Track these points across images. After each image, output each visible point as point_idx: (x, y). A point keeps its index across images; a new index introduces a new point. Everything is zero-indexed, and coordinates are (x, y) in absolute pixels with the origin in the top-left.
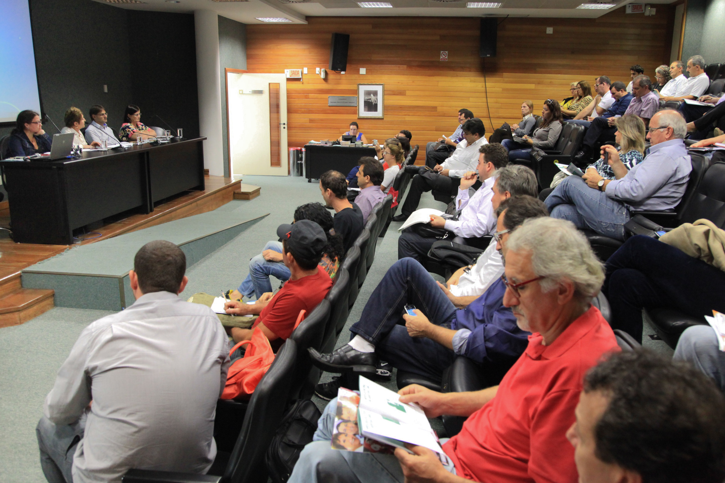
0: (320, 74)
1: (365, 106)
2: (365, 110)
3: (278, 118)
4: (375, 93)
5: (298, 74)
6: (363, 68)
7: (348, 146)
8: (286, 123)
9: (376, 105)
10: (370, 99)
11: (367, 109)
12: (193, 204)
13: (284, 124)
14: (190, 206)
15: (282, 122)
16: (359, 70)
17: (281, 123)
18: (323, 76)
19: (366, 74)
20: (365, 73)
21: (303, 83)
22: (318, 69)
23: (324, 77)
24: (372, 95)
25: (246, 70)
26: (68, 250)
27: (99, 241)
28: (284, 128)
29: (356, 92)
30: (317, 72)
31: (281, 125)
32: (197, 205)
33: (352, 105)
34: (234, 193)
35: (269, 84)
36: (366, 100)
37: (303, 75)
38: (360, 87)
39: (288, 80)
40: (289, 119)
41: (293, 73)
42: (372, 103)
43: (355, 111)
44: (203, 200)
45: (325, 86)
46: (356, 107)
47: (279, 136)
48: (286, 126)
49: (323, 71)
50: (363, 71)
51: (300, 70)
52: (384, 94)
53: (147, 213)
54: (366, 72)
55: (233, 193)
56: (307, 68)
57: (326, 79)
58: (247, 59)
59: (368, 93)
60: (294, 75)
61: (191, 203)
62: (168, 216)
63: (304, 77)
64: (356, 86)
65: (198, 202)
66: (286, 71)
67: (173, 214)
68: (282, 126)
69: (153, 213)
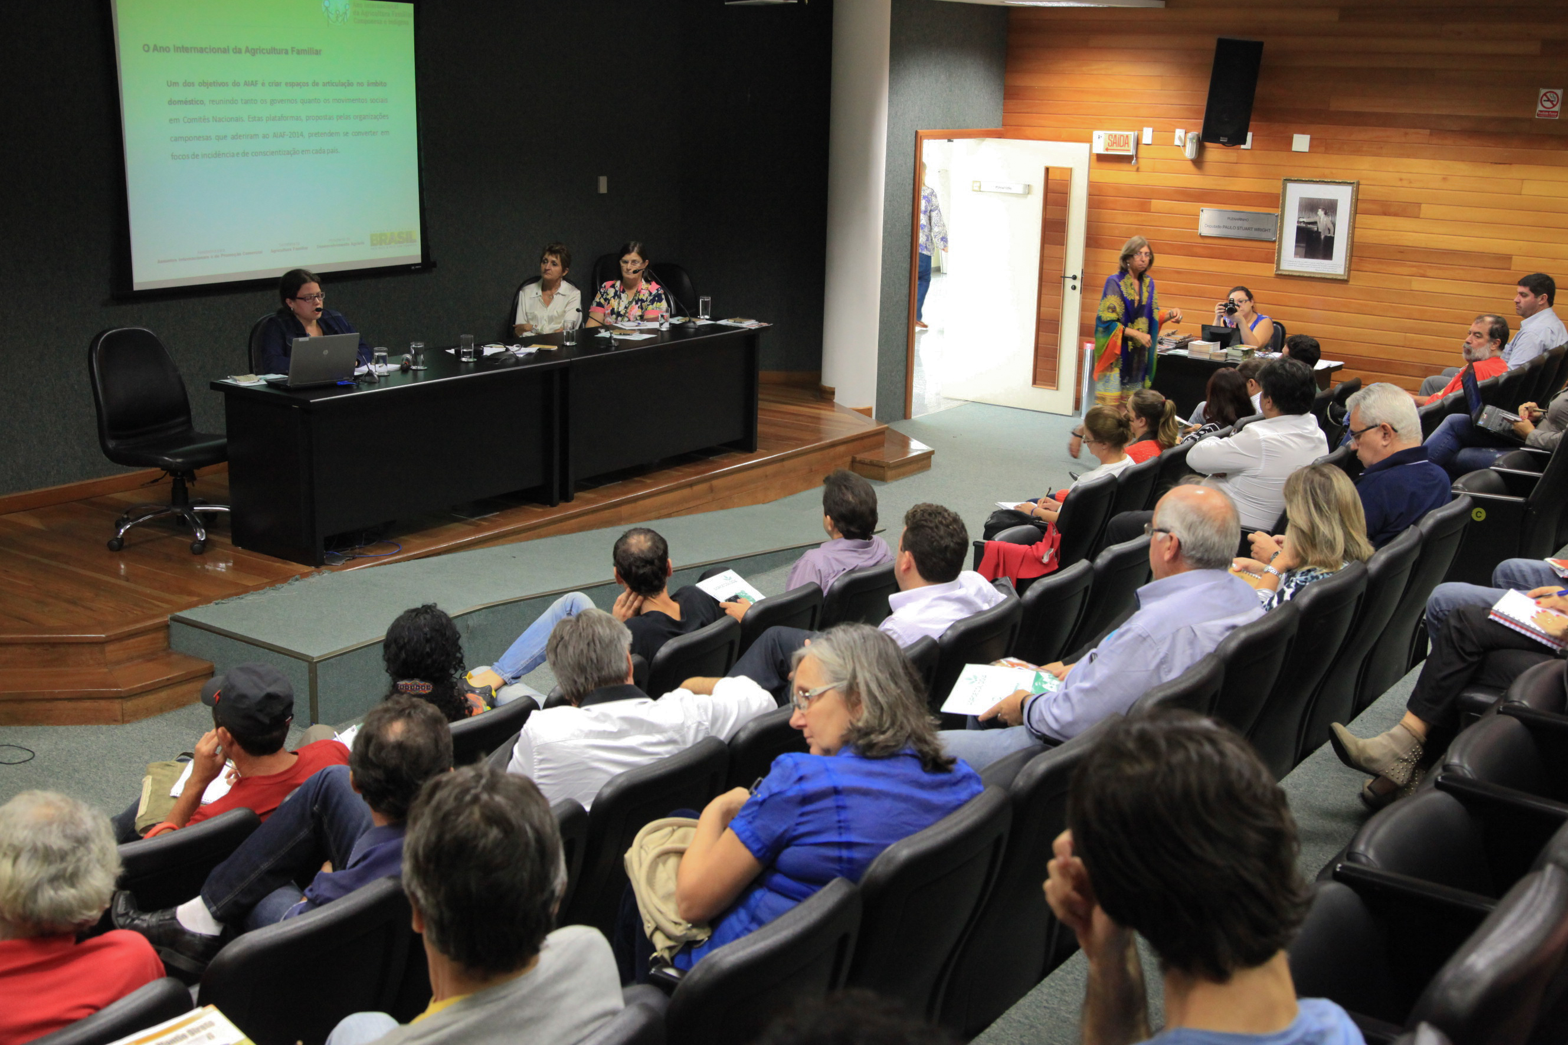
0: (1184, 146)
1: (1298, 241)
2: (1296, 254)
3: (1061, 261)
4: (1331, 208)
5: (1127, 143)
6: (1303, 133)
7: (1213, 357)
8: (1079, 276)
9: (1330, 241)
10: (1315, 223)
11: (1302, 251)
12: (696, 488)
13: (1075, 278)
14: (686, 492)
15: (1070, 273)
16: (1291, 139)
17: (1067, 275)
18: (1190, 151)
19: (1309, 152)
20: (1307, 150)
21: (1138, 170)
22: (1179, 133)
23: (1193, 156)
24: (1321, 212)
25: (1000, 128)
26: (297, 580)
27: (385, 564)
28: (1074, 288)
29: (1277, 201)
30: (1177, 142)
31: (1067, 279)
32: (711, 489)
33: (1264, 236)
34: (854, 461)
35: (1047, 170)
36: (1303, 225)
37: (1140, 146)
38: (1290, 186)
39: (1102, 158)
40: (1088, 262)
41: (1114, 141)
42: (1318, 233)
43: (1272, 256)
44: (737, 476)
45: (1195, 180)
46: (1274, 242)
47: (1059, 305)
48: (1078, 283)
49: (1191, 140)
50: (1301, 142)
51: (1132, 135)
52: (1355, 211)
53: (553, 504)
54: (1311, 146)
55: (849, 459)
56: (1150, 130)
57: (1198, 161)
58: (1004, 99)
59: (1310, 206)
60: (1115, 147)
61: (691, 485)
62: (607, 514)
63: (1141, 154)
64: (1280, 183)
65: (715, 482)
66: (1096, 134)
67: (625, 510)
68: (1069, 283)
69: (573, 503)
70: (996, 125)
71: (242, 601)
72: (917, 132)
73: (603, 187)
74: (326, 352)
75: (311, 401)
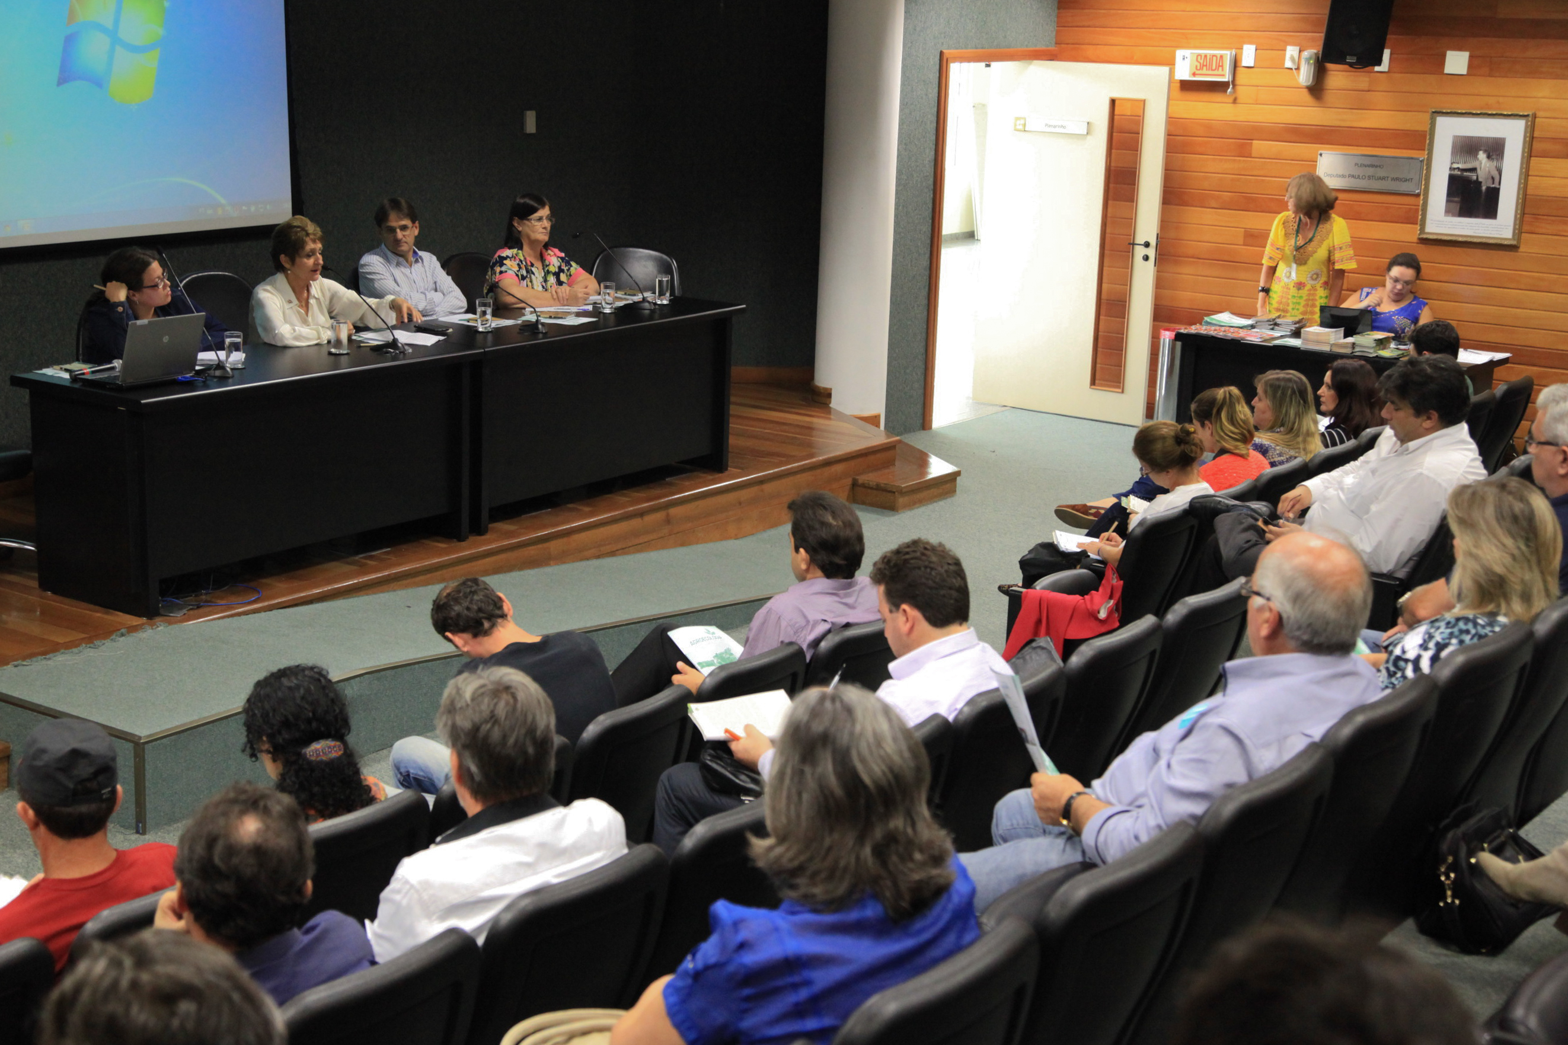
0: (1298, 69)
1: (1451, 193)
2: (1448, 212)
3: (1130, 222)
4: (1495, 149)
5: (1220, 66)
6: (1460, 49)
7: (1326, 348)
8: (1153, 242)
9: (1493, 194)
10: (1474, 170)
11: (1456, 207)
12: (649, 519)
13: (1147, 245)
14: (635, 523)
15: (1140, 239)
16: (1444, 56)
17: (1137, 241)
18: (1305, 76)
19: (1468, 74)
20: (1464, 72)
21: (1235, 101)
22: (1292, 51)
23: (1310, 82)
24: (1482, 156)
25: (1052, 47)
26: (122, 635)
27: (239, 614)
28: (1146, 258)
29: (1423, 140)
30: (1288, 64)
31: (1137, 248)
32: (668, 521)
33: (1404, 187)
34: (855, 484)
35: (1113, 102)
36: (1457, 172)
37: (1239, 70)
38: (1441, 121)
39: (1187, 86)
40: (1165, 223)
41: (1204, 63)
42: (1478, 183)
43: (1415, 216)
44: (701, 503)
45: (1312, 114)
46: (1418, 195)
47: (1126, 281)
48: (1151, 252)
49: (1308, 60)
50: (1457, 62)
51: (1228, 54)
52: (1530, 152)
53: (461, 538)
54: (1471, 66)
55: (848, 481)
56: (1253, 47)
57: (1316, 89)
58: (1059, 8)
59: (1467, 147)
60: (1204, 71)
61: (641, 514)
62: (532, 551)
63: (1240, 80)
64: (1427, 117)
65: (673, 511)
66: (1180, 53)
67: (554, 546)
68: (1140, 252)
69: (487, 537)
70: (1046, 42)
71: (49, 662)
72: (941, 53)
73: (531, 125)
74: (166, 339)
75: (142, 402)
